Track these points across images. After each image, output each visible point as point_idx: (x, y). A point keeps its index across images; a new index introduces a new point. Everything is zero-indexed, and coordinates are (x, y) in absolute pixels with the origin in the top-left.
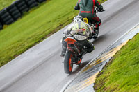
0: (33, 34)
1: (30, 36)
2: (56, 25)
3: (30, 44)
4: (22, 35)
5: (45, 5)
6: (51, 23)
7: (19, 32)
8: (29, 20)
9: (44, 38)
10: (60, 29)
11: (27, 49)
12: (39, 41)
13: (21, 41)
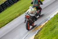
0: (8, 18)
1: (7, 19)
2: (18, 14)
3: (7, 22)
4: (4, 18)
5: (13, 6)
6: (16, 13)
7: (3, 17)
8: (7, 12)
9: (13, 20)
10: (20, 16)
11: (6, 24)
12: (11, 21)
13: (3, 21)
